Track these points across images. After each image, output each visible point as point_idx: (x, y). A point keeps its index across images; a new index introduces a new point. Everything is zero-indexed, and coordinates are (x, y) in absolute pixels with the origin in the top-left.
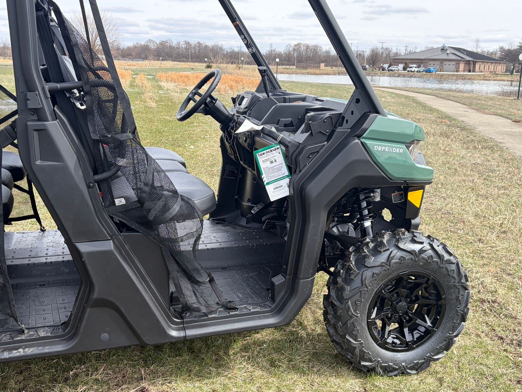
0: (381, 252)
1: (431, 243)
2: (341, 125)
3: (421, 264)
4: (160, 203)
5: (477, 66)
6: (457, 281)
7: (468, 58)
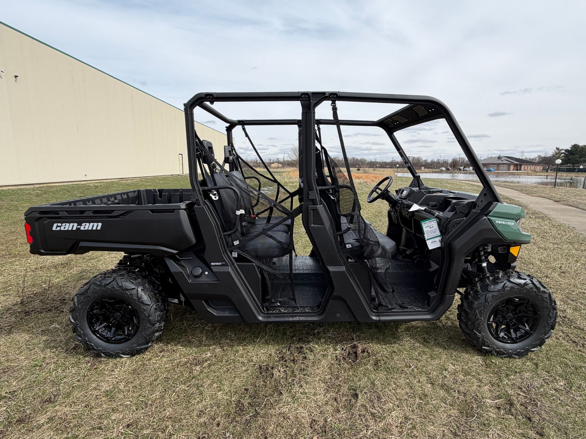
0: (498, 283)
1: (531, 279)
2: (474, 208)
3: (525, 292)
4: (370, 248)
5: (523, 167)
6: (549, 304)
7: (516, 163)
